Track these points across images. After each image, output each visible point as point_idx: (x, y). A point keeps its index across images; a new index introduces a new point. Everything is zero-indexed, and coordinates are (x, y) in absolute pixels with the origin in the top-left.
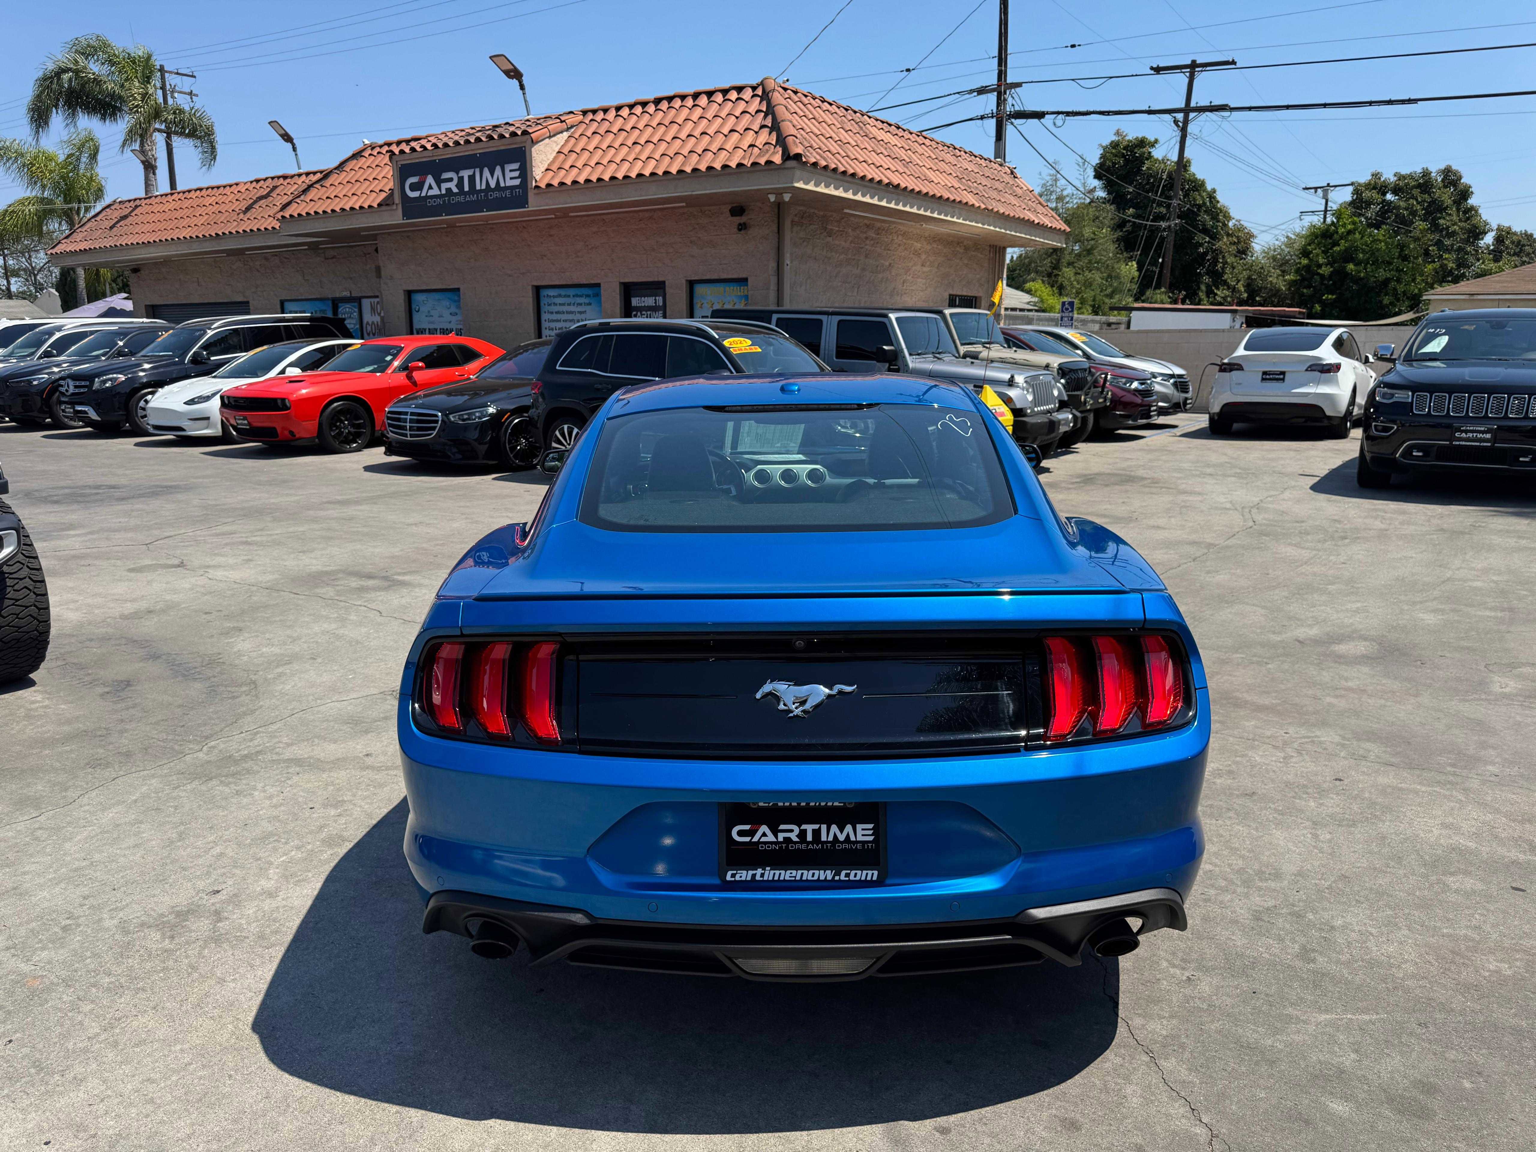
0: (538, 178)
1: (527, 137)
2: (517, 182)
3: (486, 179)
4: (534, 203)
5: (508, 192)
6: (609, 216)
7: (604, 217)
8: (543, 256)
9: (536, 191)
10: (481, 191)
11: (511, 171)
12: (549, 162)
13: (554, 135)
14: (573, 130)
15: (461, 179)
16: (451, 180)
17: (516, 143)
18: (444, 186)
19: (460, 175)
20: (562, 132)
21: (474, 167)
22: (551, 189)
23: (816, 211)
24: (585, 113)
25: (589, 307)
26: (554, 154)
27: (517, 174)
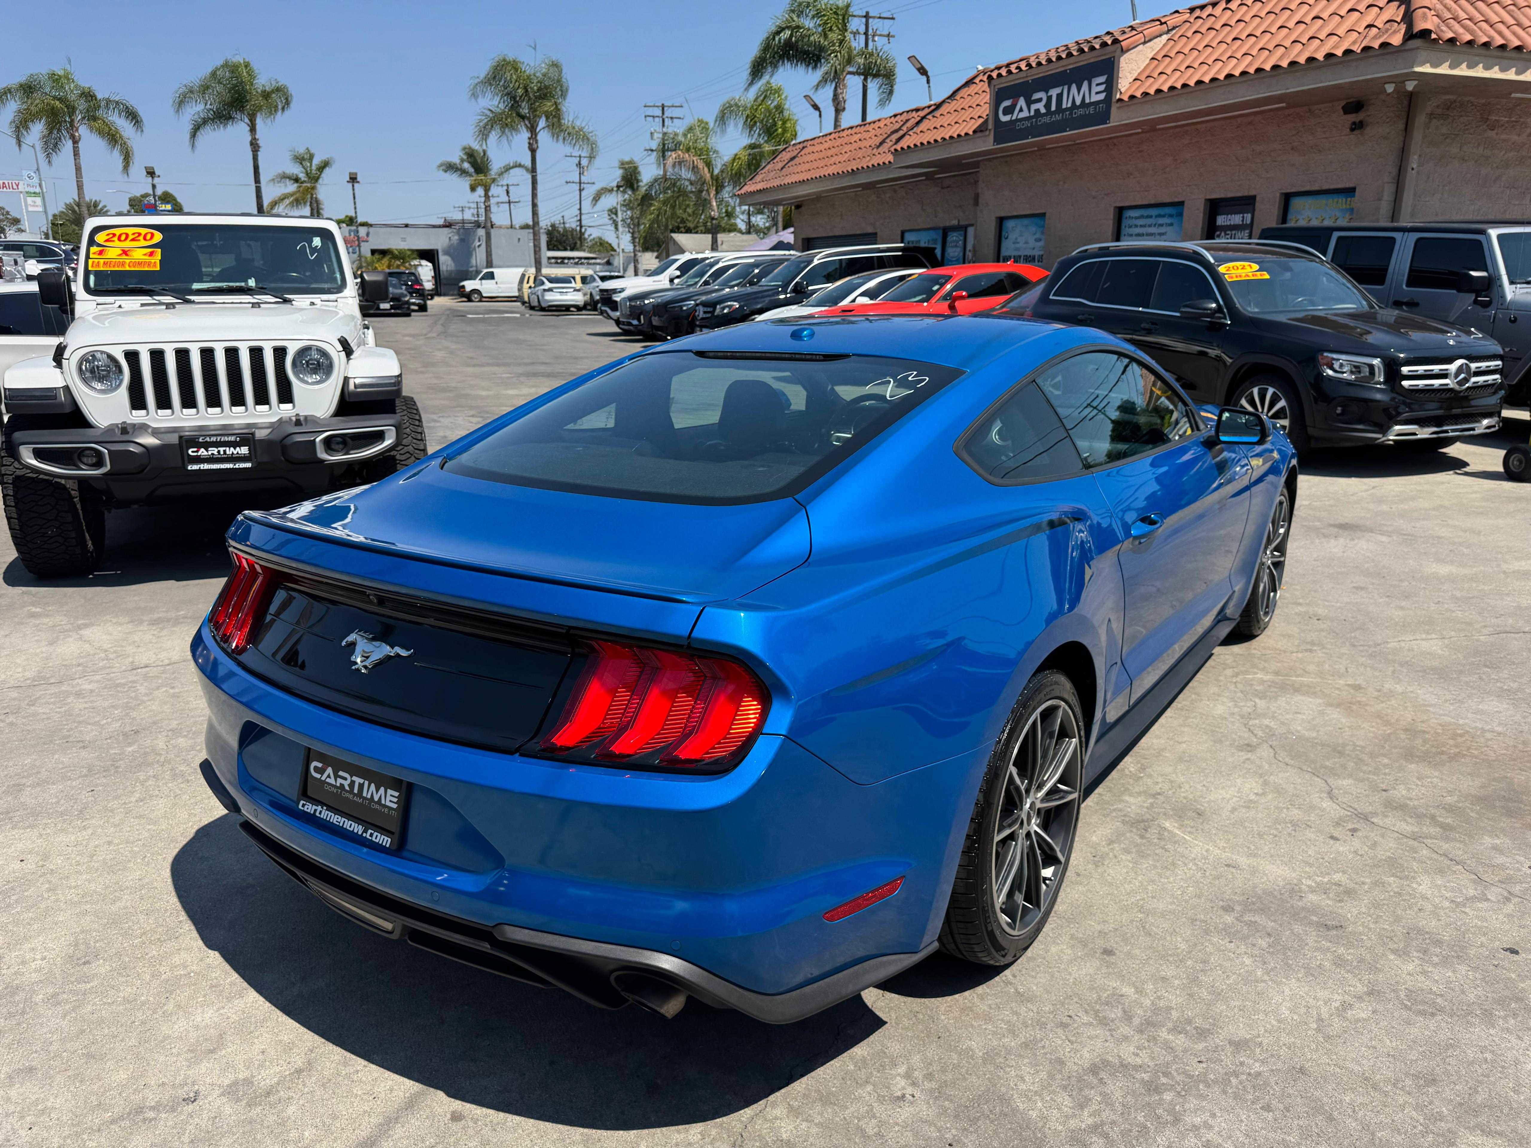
0: (1123, 90)
1: (1118, 45)
2: (1102, 97)
3: (1074, 96)
4: (1117, 118)
5: (1092, 109)
6: (1204, 125)
7: (1199, 126)
8: (1129, 174)
9: (1118, 105)
10: (1067, 109)
11: (1097, 85)
12: (1139, 71)
13: (1150, 40)
14: (1174, 31)
15: (1049, 98)
16: (1040, 100)
17: (1105, 55)
18: (1034, 107)
19: (1049, 94)
20: (1160, 35)
21: (1063, 85)
22: (1135, 101)
23: (1472, 99)
24: (1192, 10)
25: (1171, 228)
26: (1147, 61)
27: (1102, 88)
